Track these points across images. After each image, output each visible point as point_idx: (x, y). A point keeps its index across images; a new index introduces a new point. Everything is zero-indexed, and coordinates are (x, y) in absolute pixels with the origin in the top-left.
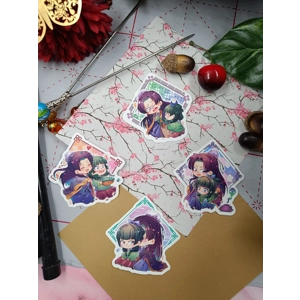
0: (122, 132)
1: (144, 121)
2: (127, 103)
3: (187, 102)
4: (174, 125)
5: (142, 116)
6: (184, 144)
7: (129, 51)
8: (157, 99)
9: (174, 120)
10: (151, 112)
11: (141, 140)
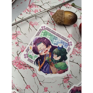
0: (20, 68)
1: (37, 60)
2: (25, 46)
3: (71, 47)
4: (60, 64)
5: (35, 57)
6: (67, 79)
7: (28, 8)
8: (48, 43)
9: (60, 61)
10: (43, 54)
11: (34, 75)
